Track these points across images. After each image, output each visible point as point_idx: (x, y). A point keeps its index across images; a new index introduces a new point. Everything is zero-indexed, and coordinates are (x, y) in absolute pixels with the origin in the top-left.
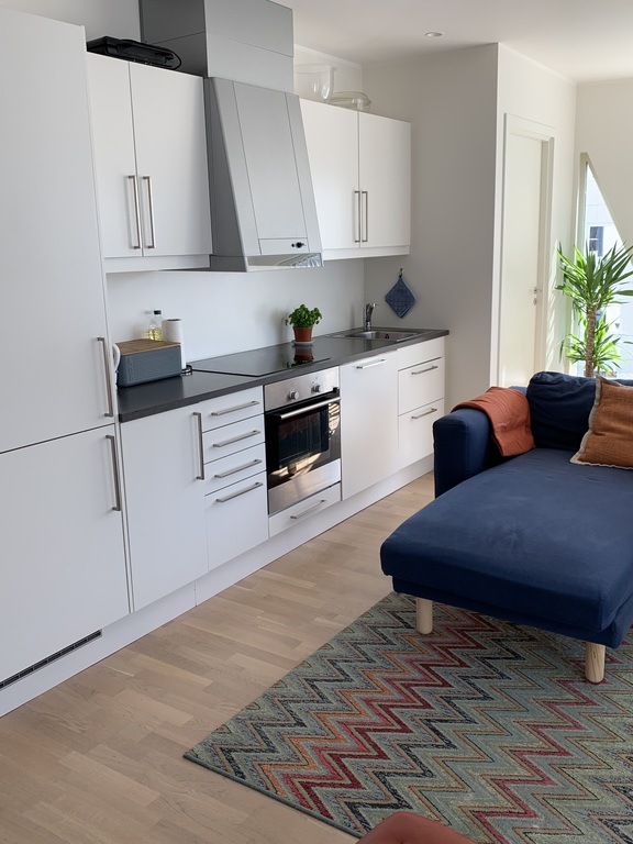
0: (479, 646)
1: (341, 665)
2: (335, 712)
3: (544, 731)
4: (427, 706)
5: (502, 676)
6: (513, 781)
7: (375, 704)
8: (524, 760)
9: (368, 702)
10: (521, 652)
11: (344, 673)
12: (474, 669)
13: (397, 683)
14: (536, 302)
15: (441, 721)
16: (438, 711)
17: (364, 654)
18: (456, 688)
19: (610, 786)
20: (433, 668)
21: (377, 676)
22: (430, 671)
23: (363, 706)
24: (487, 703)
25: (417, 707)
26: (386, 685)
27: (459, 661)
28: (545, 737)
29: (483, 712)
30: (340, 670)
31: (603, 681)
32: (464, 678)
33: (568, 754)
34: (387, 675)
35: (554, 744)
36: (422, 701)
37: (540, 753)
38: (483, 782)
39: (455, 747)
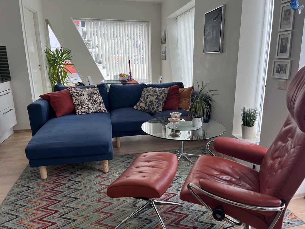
0: (64, 184)
2: (25, 219)
4: (57, 211)
5: (78, 190)
6: (102, 220)
7: (35, 220)
8: (102, 212)
9: (32, 221)
11: (15, 215)
13: (40, 209)
15: (66, 214)
16: (62, 211)
17: (19, 205)
18: (64, 200)
19: (129, 206)
21: (30, 210)
22: (51, 199)
23: (31, 224)
24: (78, 200)
25: (53, 214)
26: (36, 212)
27: (60, 191)
28: (103, 202)
29: (78, 204)
30: (12, 215)
32: (65, 196)
34: (34, 208)
36: (54, 210)
37: (105, 207)
38: (93, 226)
39: (76, 220)
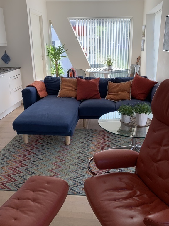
0: (41, 143)
1: (6, 155)
2: (6, 166)
3: (59, 157)
5: (47, 148)
6: (53, 169)
7: (17, 162)
8: (55, 164)
9: (15, 162)
10: (51, 142)
11: (7, 157)
12: (40, 148)
13: (22, 156)
14: (42, 59)
15: (34, 161)
16: (33, 159)
17: (11, 151)
18: (37, 153)
19: (74, 164)
20: (30, 151)
21: (16, 156)
22: (29, 151)
23: (14, 163)
24: (45, 155)
25: (28, 160)
26: (19, 157)
27: (36, 147)
28: (59, 159)
29: (44, 157)
30: (5, 156)
31: (70, 144)
32: (38, 151)
33: (64, 161)
34: (18, 155)
35: (61, 160)
36: (29, 158)
37: (58, 162)
38: (47, 171)
39: (39, 166)
